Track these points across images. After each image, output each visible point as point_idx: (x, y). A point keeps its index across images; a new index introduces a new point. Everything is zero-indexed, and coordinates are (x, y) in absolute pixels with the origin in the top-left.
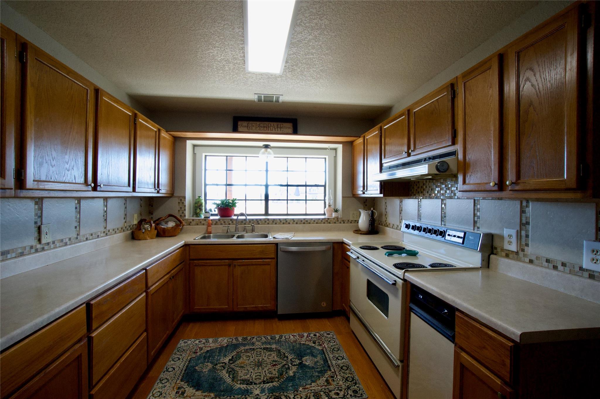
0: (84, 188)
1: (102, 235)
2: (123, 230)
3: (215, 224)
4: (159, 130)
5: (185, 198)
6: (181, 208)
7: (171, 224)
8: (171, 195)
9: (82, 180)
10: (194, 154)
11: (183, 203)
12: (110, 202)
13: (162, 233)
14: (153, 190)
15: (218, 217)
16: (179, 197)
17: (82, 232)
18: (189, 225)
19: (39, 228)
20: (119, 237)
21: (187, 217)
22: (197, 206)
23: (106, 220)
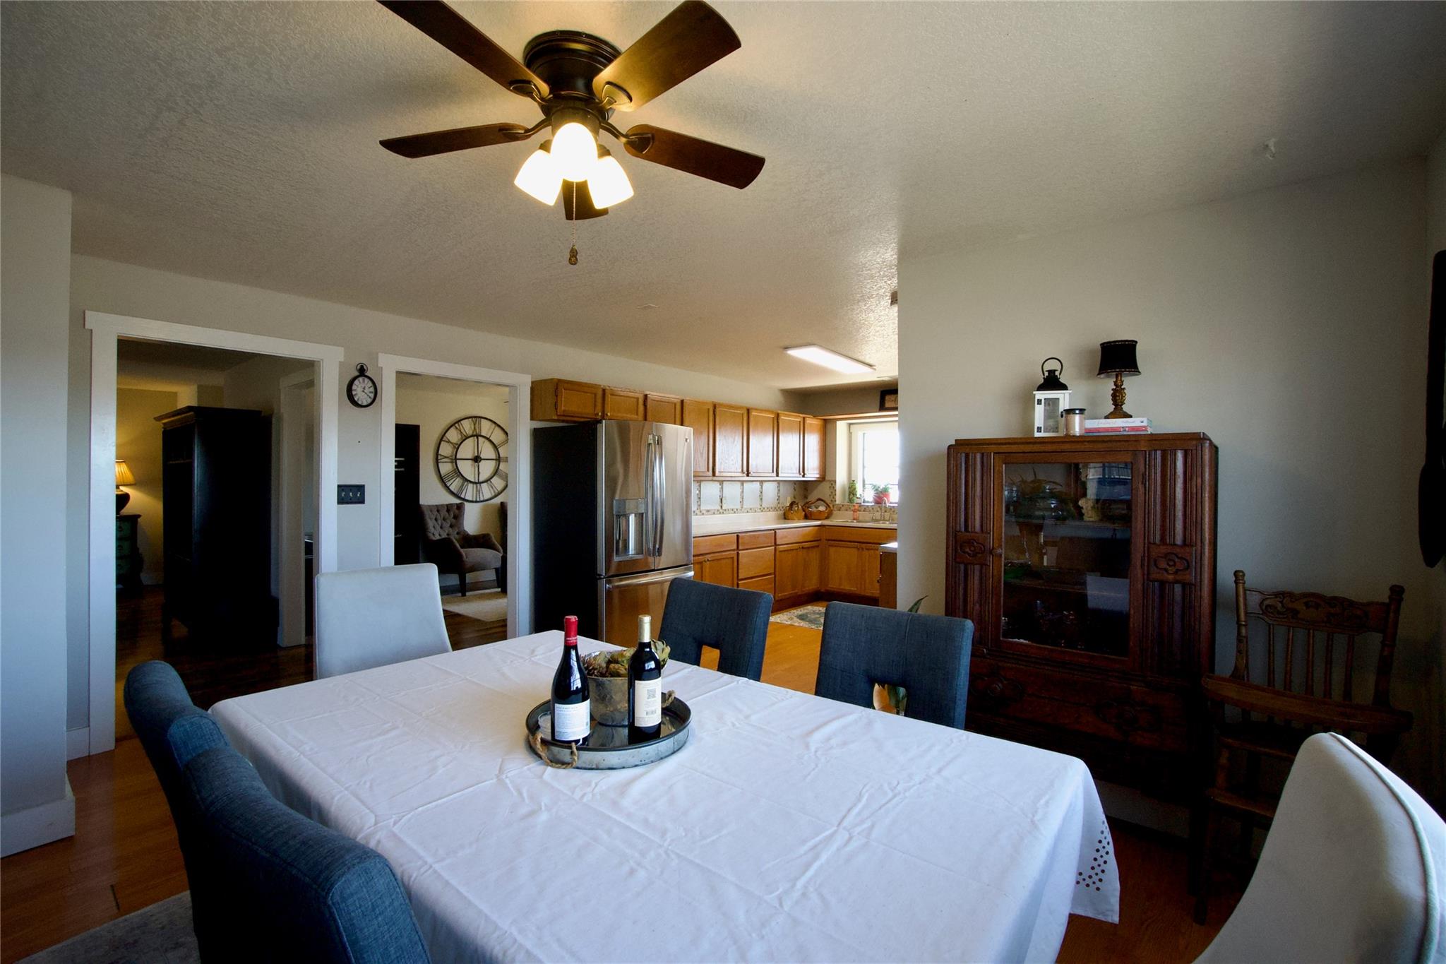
0: (741, 475)
1: (759, 510)
2: (775, 509)
3: (864, 511)
4: (804, 418)
5: (835, 482)
6: (832, 493)
7: (822, 508)
8: (823, 478)
9: (740, 470)
10: (850, 433)
11: (834, 487)
12: (765, 485)
13: (809, 515)
14: (798, 475)
15: (873, 504)
16: (830, 481)
17: (745, 507)
18: (839, 510)
19: (721, 500)
20: (772, 514)
21: (837, 503)
22: (851, 491)
23: (761, 499)
